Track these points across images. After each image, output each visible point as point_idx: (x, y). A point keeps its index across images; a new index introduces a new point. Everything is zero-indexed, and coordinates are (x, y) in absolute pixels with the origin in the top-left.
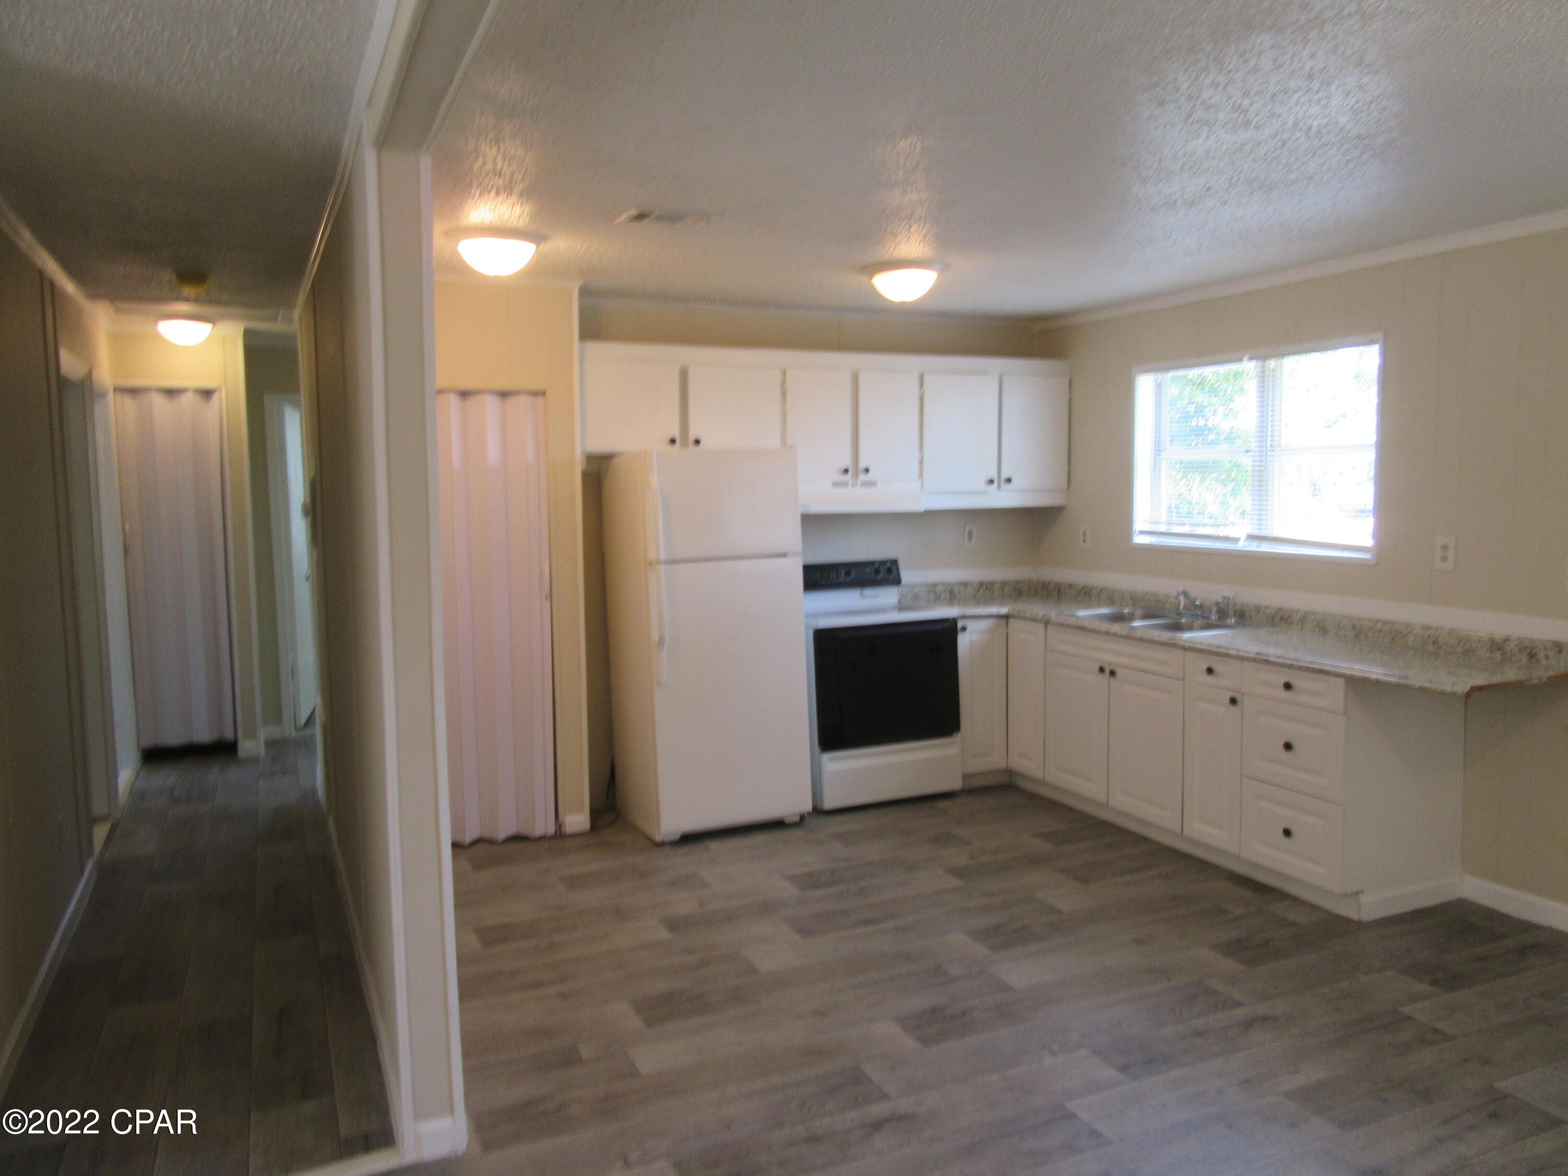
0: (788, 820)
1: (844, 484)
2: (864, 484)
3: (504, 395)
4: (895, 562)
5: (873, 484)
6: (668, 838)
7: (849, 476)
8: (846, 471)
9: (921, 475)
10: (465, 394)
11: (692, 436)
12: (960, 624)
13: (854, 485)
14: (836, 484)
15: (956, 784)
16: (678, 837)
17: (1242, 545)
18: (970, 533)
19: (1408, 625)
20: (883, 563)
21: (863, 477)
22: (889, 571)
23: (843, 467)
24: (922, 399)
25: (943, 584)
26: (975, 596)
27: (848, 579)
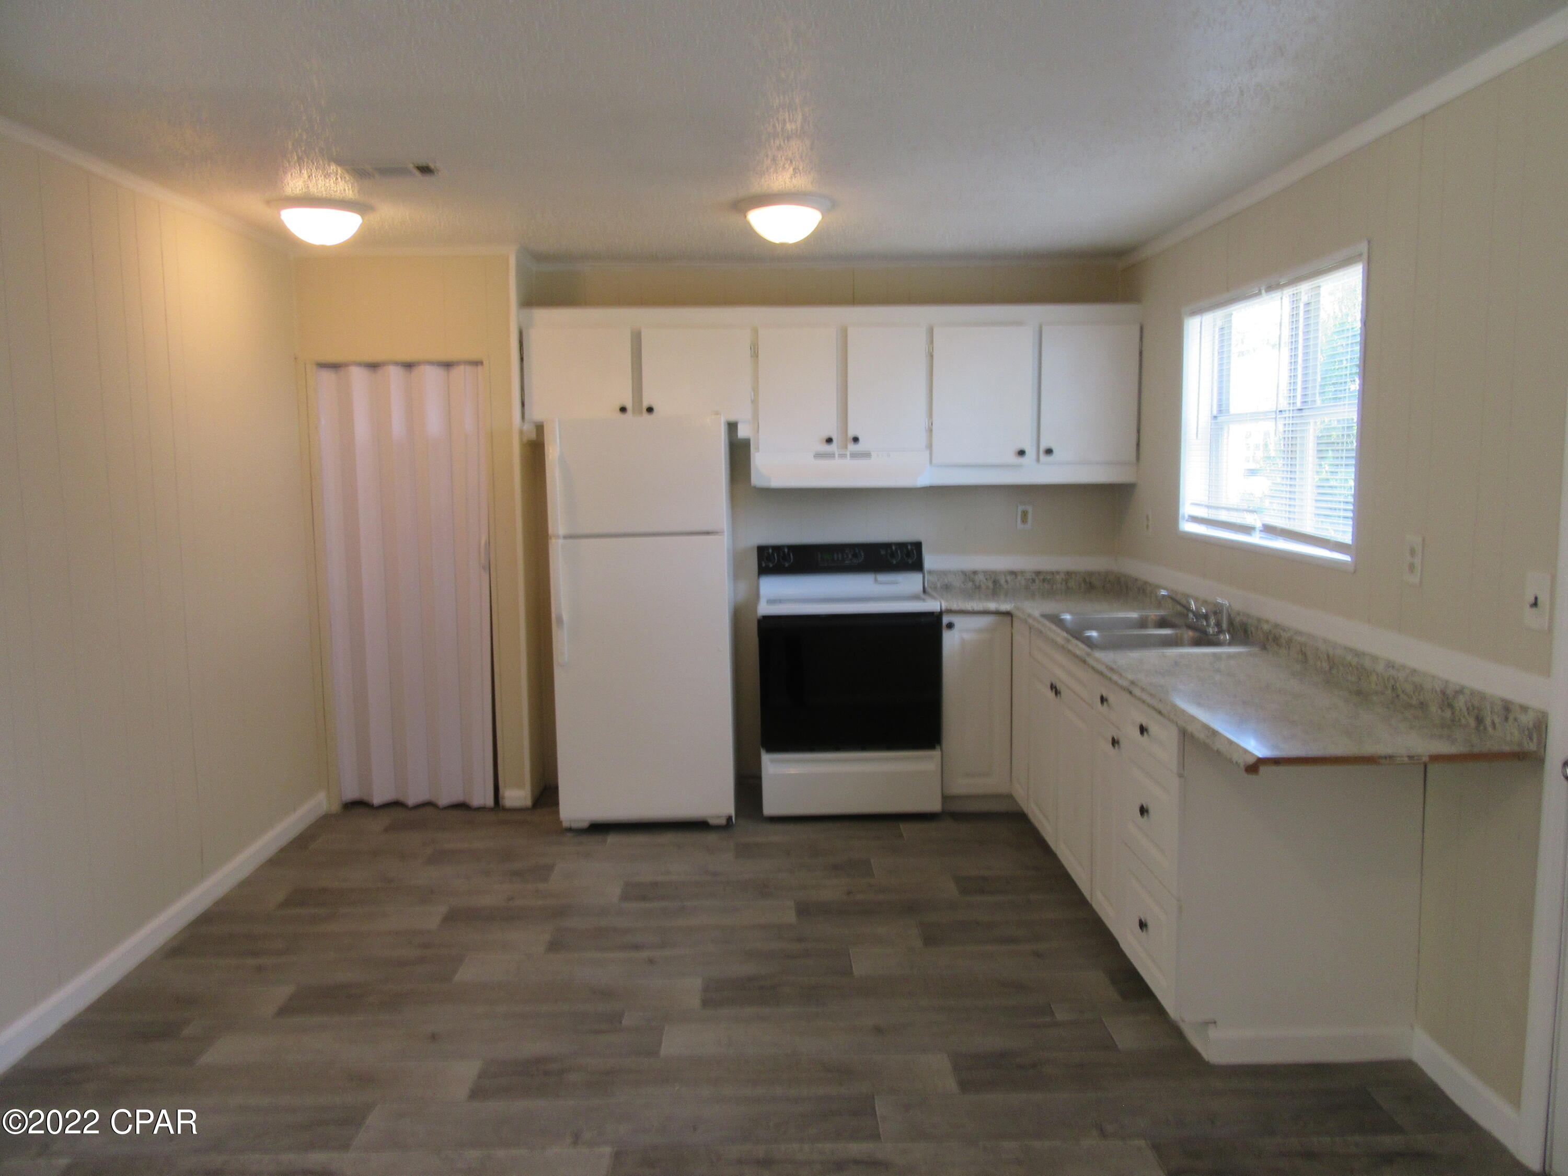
0: (712, 822)
1: (830, 456)
2: (854, 455)
3: (448, 365)
4: (918, 546)
5: (866, 455)
6: (575, 825)
7: (833, 447)
8: (829, 441)
9: (930, 447)
10: (409, 366)
11: (645, 404)
12: (946, 620)
13: (842, 456)
14: (818, 456)
15: (934, 805)
16: (585, 825)
17: (1257, 539)
18: (1025, 514)
19: (1375, 659)
20: (902, 546)
21: (852, 447)
22: (909, 554)
23: (826, 436)
24: (931, 356)
25: (985, 572)
26: (1027, 588)
27: (855, 561)
